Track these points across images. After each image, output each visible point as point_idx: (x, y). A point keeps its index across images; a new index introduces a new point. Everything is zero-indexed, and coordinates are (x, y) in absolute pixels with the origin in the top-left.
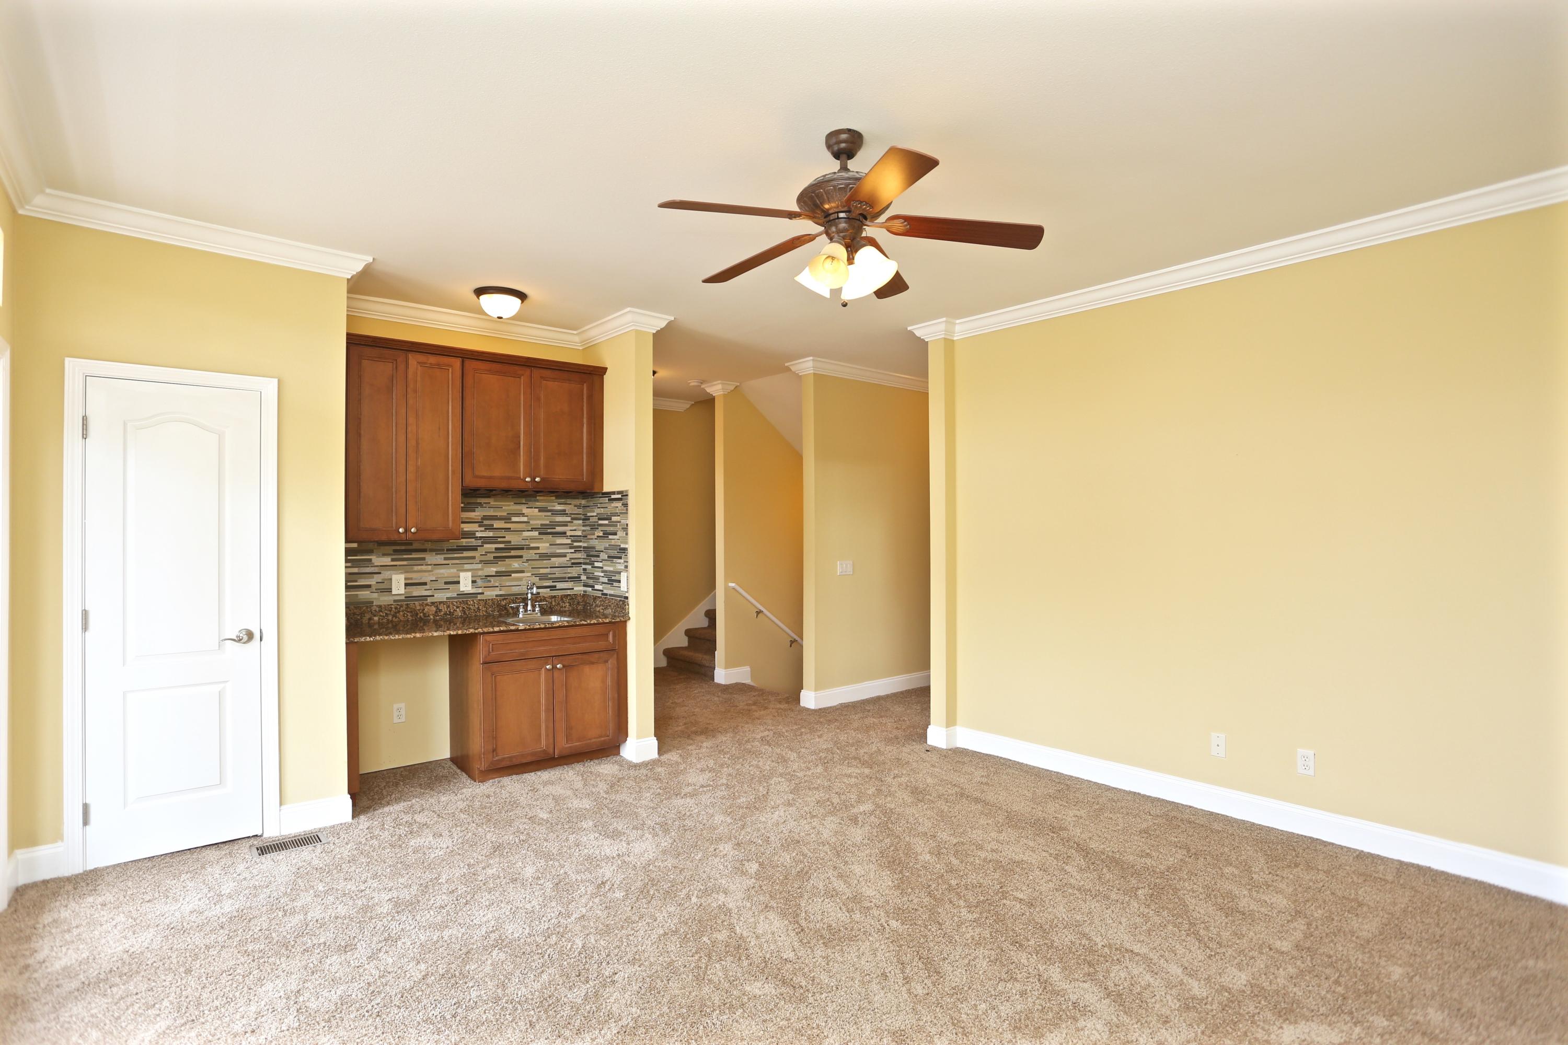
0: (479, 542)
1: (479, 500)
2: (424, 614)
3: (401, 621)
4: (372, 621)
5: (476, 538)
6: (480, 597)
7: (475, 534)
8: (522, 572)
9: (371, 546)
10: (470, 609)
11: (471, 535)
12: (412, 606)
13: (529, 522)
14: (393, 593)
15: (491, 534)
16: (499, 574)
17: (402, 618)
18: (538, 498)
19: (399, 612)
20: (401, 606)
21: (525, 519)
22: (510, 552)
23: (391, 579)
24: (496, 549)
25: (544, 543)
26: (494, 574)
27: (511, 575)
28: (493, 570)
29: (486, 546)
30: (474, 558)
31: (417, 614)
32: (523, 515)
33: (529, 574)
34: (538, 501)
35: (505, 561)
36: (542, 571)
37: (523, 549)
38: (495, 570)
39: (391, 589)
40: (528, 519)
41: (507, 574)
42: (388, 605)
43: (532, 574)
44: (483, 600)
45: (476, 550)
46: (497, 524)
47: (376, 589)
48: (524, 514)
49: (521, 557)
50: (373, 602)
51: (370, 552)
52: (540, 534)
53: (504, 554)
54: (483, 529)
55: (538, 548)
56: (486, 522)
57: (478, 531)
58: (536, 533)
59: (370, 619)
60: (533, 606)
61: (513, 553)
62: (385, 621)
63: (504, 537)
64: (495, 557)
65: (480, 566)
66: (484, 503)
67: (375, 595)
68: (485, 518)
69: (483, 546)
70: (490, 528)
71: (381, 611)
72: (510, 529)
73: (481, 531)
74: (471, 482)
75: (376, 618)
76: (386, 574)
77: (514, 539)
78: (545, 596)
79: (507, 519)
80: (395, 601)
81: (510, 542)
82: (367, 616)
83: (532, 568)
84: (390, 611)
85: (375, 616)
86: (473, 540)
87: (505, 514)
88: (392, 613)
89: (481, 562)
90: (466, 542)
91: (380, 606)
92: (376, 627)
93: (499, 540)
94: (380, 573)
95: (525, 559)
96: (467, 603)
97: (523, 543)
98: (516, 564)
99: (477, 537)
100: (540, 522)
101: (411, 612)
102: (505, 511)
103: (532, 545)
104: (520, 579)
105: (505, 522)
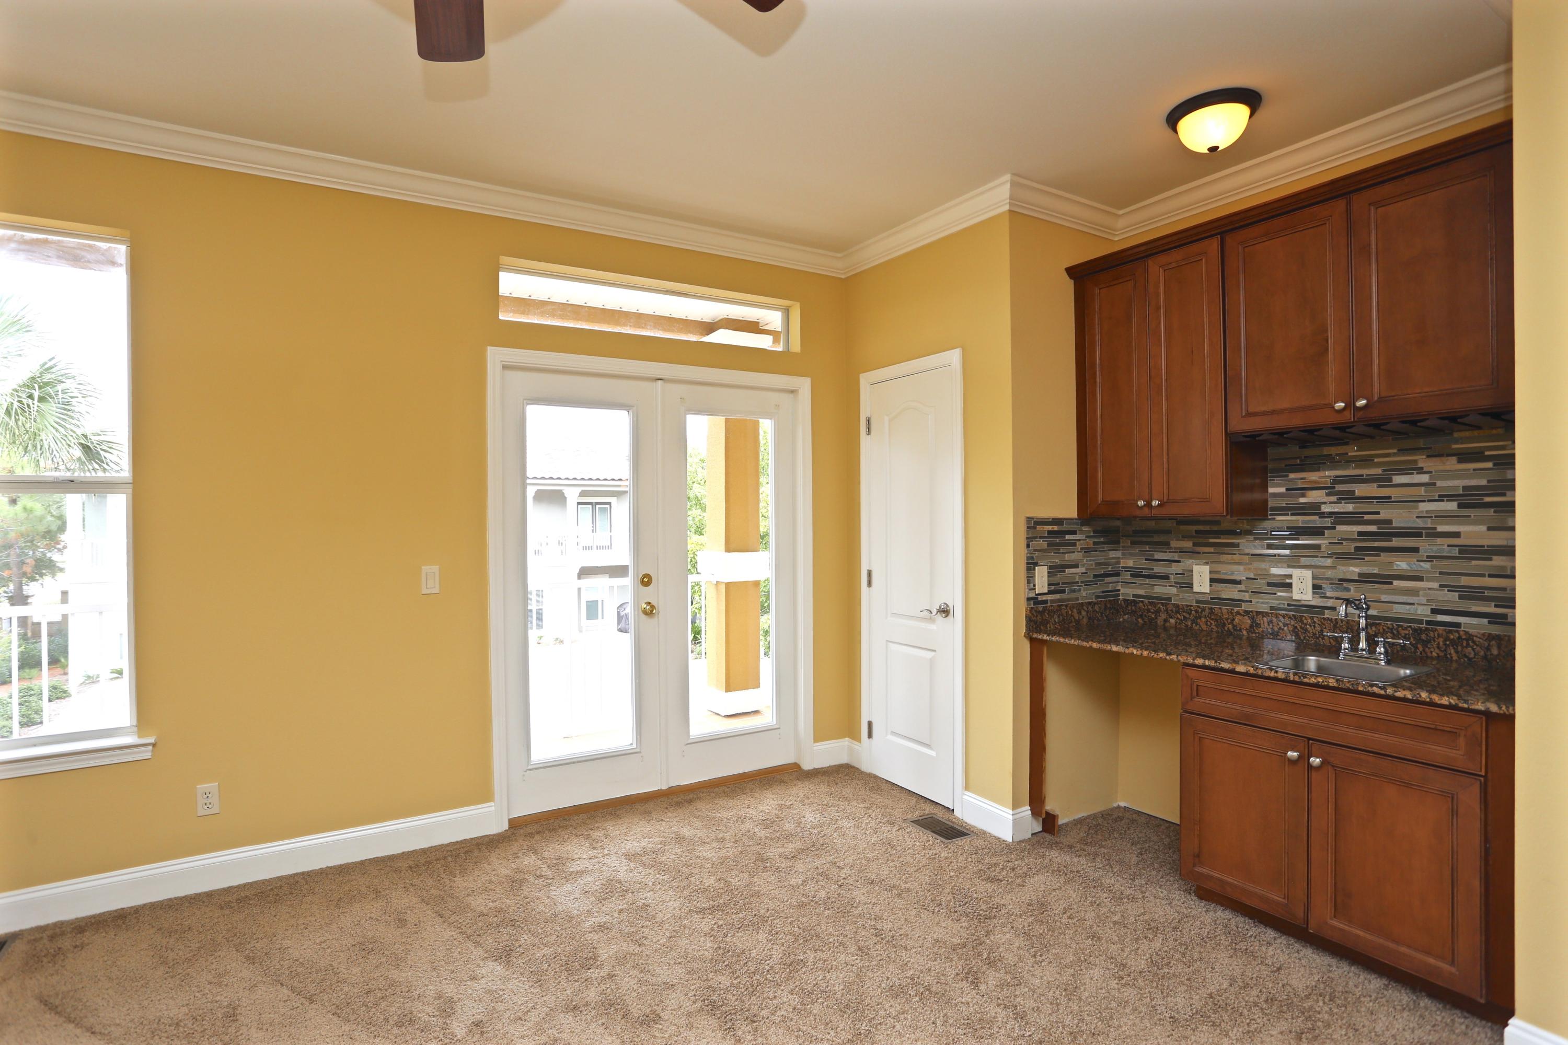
0: (1328, 522)
1: (1326, 451)
2: (1234, 626)
3: (1202, 630)
4: (1168, 624)
5: (1322, 515)
6: (1328, 614)
7: (1319, 508)
8: (1419, 579)
9: (1169, 524)
10: (1306, 630)
11: (1314, 509)
12: (1217, 611)
13: (1434, 484)
14: (1194, 591)
15: (1350, 508)
16: (1365, 579)
17: (1204, 627)
18: (1456, 435)
19: (1200, 617)
20: (1204, 610)
21: (1425, 478)
22: (1391, 541)
23: (1192, 571)
24: (1360, 534)
25: (1475, 523)
26: (1357, 578)
27: (1391, 583)
28: (1353, 570)
29: (1339, 528)
30: (1318, 547)
31: (1224, 625)
32: (1420, 471)
33: (1435, 585)
34: (1457, 441)
35: (1379, 555)
36: (1464, 581)
37: (1419, 535)
38: (1357, 570)
39: (1192, 584)
40: (1431, 478)
41: (1385, 580)
42: (1187, 606)
43: (1441, 586)
44: (1331, 620)
45: (1323, 534)
46: (1360, 490)
47: (1176, 583)
48: (1422, 468)
49: (1416, 550)
50: (1170, 599)
51: (1168, 532)
52: (1460, 506)
53: (1376, 544)
54: (1334, 499)
55: (1457, 535)
56: (1340, 487)
57: (1325, 503)
58: (1452, 506)
59: (1166, 621)
60: (1372, 644)
61: (1396, 542)
62: (1183, 626)
63: (1378, 513)
64: (1357, 548)
65: (1329, 562)
66: (1337, 455)
67: (1174, 590)
68: (1338, 480)
69: (1334, 528)
70: (1348, 497)
71: (1178, 612)
72: (1390, 497)
73: (1331, 503)
74: (1241, 425)
75: (1172, 621)
76: (1187, 562)
77: (1400, 517)
78: (1472, 631)
79: (1384, 481)
80: (1198, 602)
81: (1389, 522)
82: (1163, 616)
83: (1441, 573)
84: (1190, 614)
85: (1171, 617)
86: (1316, 518)
87: (1379, 471)
88: (1192, 617)
89: (1330, 556)
90: (1303, 522)
91: (1177, 606)
92: (1172, 632)
93: (1366, 517)
94: (1179, 561)
95: (1423, 553)
96: (1302, 621)
97: (1420, 523)
98: (1402, 564)
99: (1324, 513)
100: (1460, 483)
101: (1216, 620)
102: (1378, 465)
103: (1441, 528)
104: (1415, 592)
105: (1379, 487)
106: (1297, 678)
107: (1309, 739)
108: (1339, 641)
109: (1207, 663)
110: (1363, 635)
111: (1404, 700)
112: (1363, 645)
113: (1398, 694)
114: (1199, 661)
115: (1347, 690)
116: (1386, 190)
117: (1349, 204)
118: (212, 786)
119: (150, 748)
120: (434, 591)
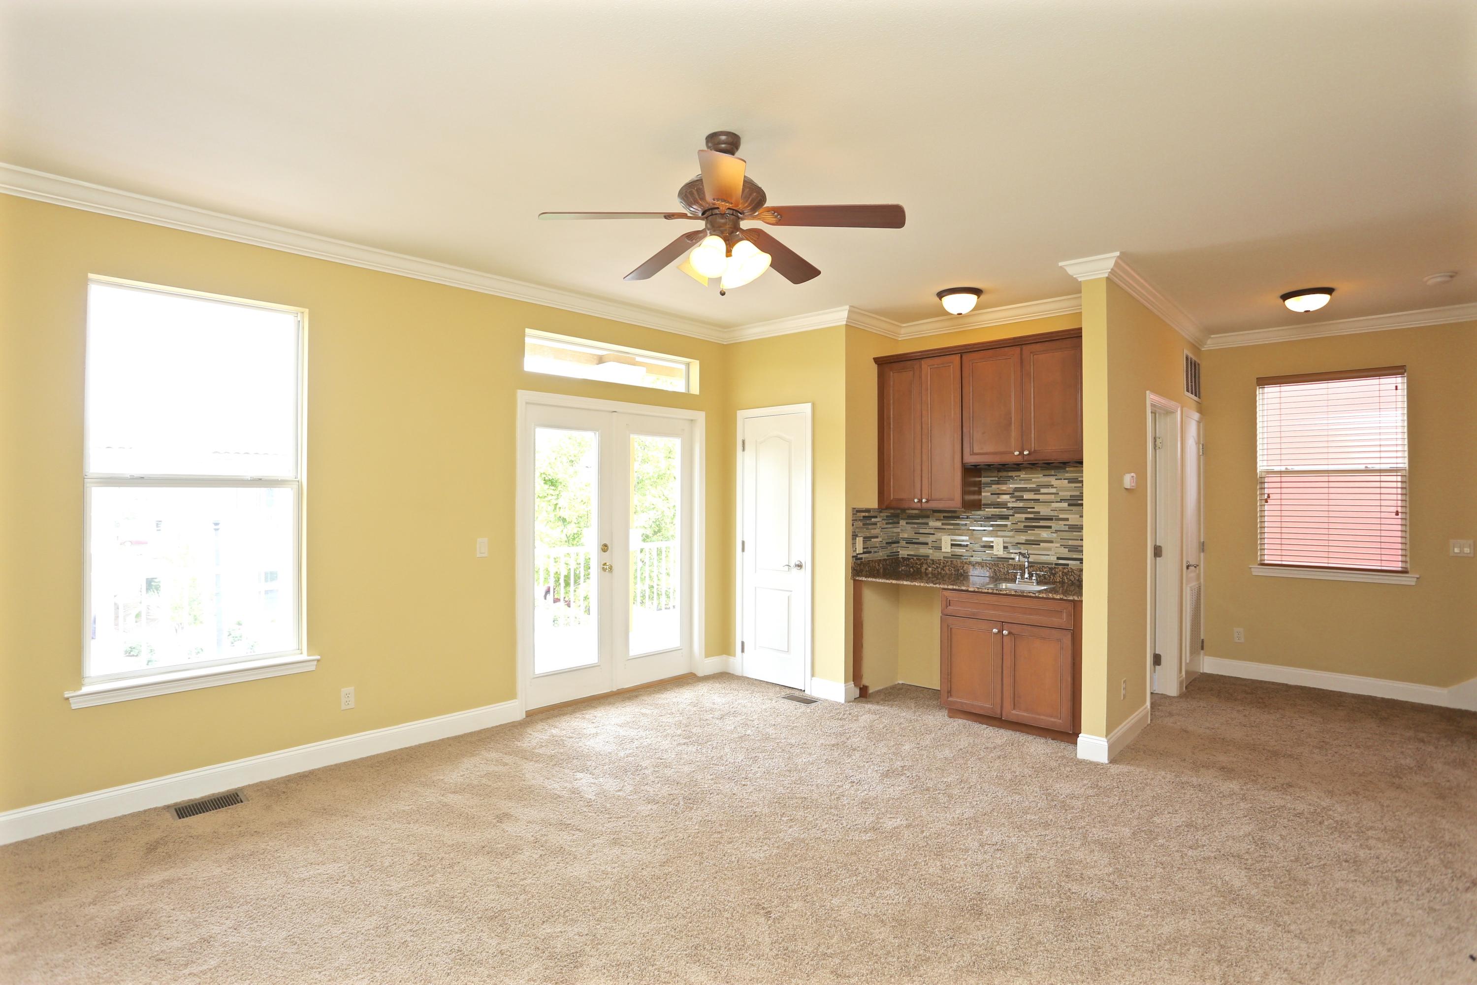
0: (1011, 512)
1: (1010, 474)
2: (964, 571)
3: (947, 574)
4: (927, 571)
5: (1008, 508)
6: (1011, 562)
7: (1007, 504)
8: (1051, 542)
9: (928, 513)
10: (1000, 571)
11: (1003, 505)
12: (955, 562)
13: (1058, 494)
14: (943, 551)
15: (1021, 504)
16: (1028, 543)
17: (948, 572)
18: (1067, 469)
19: (946, 566)
20: (947, 562)
21: (1054, 490)
22: (1039, 522)
23: (941, 539)
24: (1026, 519)
25: (1075, 514)
26: (1024, 542)
27: (1039, 545)
28: (1022, 538)
29: (1016, 515)
30: (1006, 526)
31: (958, 570)
32: (1052, 486)
33: (1058, 545)
34: (1067, 472)
35: (1034, 530)
36: (1071, 543)
37: (1052, 519)
38: (1024, 538)
39: (941, 547)
40: (1057, 490)
41: (1036, 543)
42: (939, 560)
43: (1061, 545)
44: (1012, 565)
45: (1008, 519)
46: (1026, 496)
47: (932, 547)
48: (1053, 485)
49: (1050, 527)
50: (928, 556)
51: (928, 517)
52: (1069, 505)
53: (1034, 524)
54: (1014, 500)
55: (1067, 519)
56: (1017, 494)
57: (1009, 502)
58: (1065, 505)
59: (926, 569)
60: (1031, 575)
61: (1042, 523)
62: (936, 572)
63: (1034, 508)
64: (1025, 526)
65: (1011, 534)
66: (1016, 476)
67: (931, 551)
68: (1017, 490)
69: (1014, 515)
70: (1020, 499)
71: (933, 564)
72: (1039, 500)
73: (1013, 502)
74: (970, 460)
75: (930, 569)
76: (938, 535)
77: (1044, 511)
78: (1074, 568)
79: (1036, 491)
80: (944, 557)
81: (1039, 512)
82: (925, 566)
83: (1061, 539)
84: (940, 564)
85: (929, 567)
86: (1005, 510)
87: (1034, 486)
88: (941, 566)
89: (1012, 530)
90: (999, 512)
91: (933, 560)
92: (930, 575)
93: (1029, 510)
94: (934, 534)
95: (1053, 529)
96: (998, 566)
97: (1052, 513)
98: (1044, 534)
99: (1009, 507)
100: (1069, 493)
101: (954, 568)
102: (1033, 483)
103: (1061, 516)
104: (1049, 549)
105: (1035, 494)
106: (997, 592)
107: (1003, 622)
108: (1015, 575)
109: (954, 587)
110: (1026, 570)
111: (1043, 598)
112: (1027, 576)
113: (1040, 596)
114: (950, 587)
115: (1019, 596)
116: (1038, 347)
117: (1021, 350)
118: (351, 689)
119: (315, 663)
120: (483, 555)
